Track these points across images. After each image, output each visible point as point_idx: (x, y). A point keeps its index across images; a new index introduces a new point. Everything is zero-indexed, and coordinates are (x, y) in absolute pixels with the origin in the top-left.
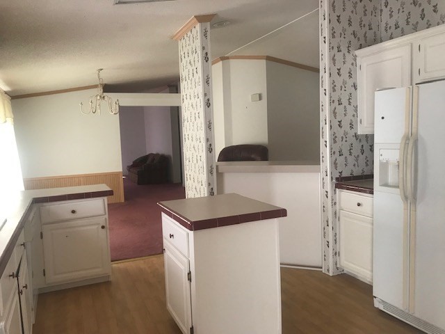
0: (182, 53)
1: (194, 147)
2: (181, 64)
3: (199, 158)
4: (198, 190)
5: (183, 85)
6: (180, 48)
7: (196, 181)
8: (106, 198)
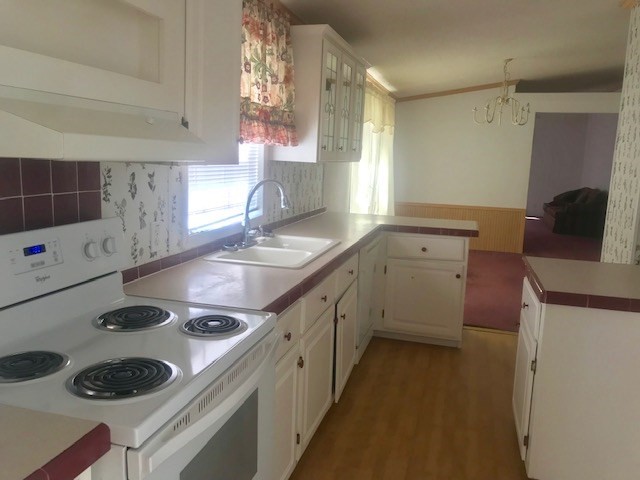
0: (634, 29)
1: (625, 184)
2: (629, 47)
3: (628, 203)
4: (619, 254)
5: (627, 80)
6: (632, 21)
7: (618, 238)
8: (467, 239)
